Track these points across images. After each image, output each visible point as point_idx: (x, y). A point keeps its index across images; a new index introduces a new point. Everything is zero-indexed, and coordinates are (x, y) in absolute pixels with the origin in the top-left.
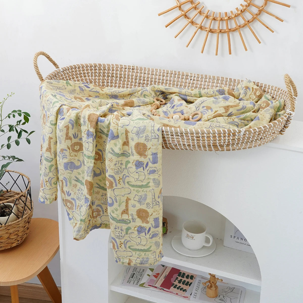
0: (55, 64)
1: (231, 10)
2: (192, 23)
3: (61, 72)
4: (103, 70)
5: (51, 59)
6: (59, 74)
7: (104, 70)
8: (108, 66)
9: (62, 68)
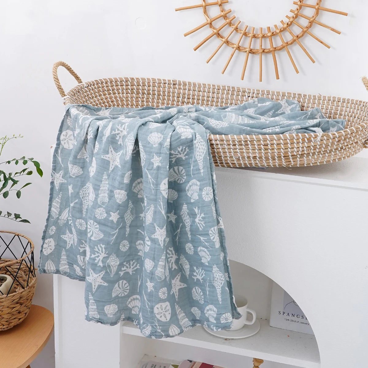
0: (78, 78)
1: (275, 24)
2: (227, 42)
3: (85, 87)
4: (136, 85)
5: (72, 71)
6: (83, 90)
7: (138, 86)
8: (143, 81)
9: (85, 83)
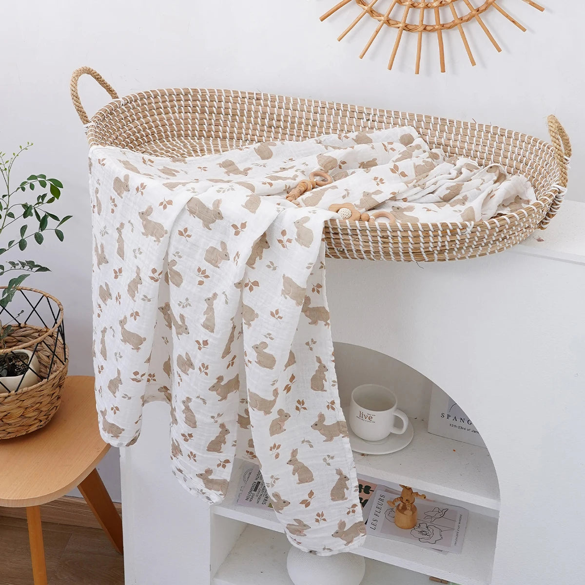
0: (111, 91)
2: (372, 12)
3: (123, 105)
5: (103, 81)
6: (118, 109)
7: (203, 101)
8: (211, 94)
9: (123, 98)
